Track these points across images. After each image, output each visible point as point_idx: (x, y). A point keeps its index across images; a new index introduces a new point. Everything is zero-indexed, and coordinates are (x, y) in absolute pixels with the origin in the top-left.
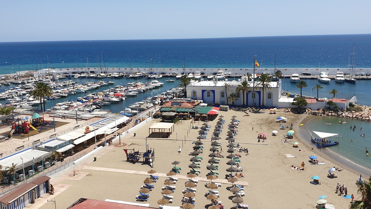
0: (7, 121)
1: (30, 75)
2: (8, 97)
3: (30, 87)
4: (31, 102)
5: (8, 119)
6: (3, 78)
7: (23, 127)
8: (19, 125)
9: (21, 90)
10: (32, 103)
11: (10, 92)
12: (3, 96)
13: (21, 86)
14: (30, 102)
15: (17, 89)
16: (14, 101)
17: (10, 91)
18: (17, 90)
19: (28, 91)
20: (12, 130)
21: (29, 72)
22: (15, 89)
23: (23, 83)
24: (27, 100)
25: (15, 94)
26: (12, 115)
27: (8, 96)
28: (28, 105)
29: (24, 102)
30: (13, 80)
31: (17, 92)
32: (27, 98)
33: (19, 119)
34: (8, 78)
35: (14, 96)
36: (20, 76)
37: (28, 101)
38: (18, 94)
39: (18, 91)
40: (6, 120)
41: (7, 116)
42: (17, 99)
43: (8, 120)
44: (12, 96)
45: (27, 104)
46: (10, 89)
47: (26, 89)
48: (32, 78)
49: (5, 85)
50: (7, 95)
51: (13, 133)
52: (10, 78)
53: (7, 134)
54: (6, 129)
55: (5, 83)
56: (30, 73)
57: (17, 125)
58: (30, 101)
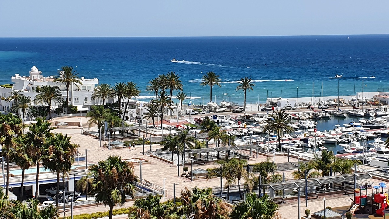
0: (343, 185)
1: (381, 101)
2: (340, 140)
3: (381, 125)
4: (385, 154)
5: (345, 182)
6: (333, 103)
7: (374, 202)
8: (367, 198)
9: (364, 129)
10: (385, 157)
11: (345, 132)
12: (332, 138)
13: (365, 121)
14: (382, 155)
15: (355, 126)
16: (352, 149)
17: (344, 129)
18: (356, 128)
19: (377, 132)
20: (353, 205)
21: (379, 95)
22: (352, 126)
23: (367, 116)
24: (378, 150)
25: (353, 136)
26: (355, 175)
27: (340, 138)
28: (377, 160)
29: (370, 153)
30: (350, 110)
31: (358, 133)
32: (376, 146)
33: (368, 186)
34: (341, 104)
35: (352, 140)
36: (363, 102)
37: (379, 152)
38: (359, 136)
39: (358, 130)
40: (341, 184)
41: (344, 175)
42: (356, 145)
43: (345, 184)
44: (347, 139)
45: (377, 157)
46: (344, 126)
47: (372, 128)
48: (385, 107)
49: (336, 116)
50: (339, 136)
51: (356, 212)
52: (344, 105)
53: (344, 212)
54: (342, 202)
55: (337, 113)
56: (381, 98)
57: (362, 197)
58: (382, 153)
